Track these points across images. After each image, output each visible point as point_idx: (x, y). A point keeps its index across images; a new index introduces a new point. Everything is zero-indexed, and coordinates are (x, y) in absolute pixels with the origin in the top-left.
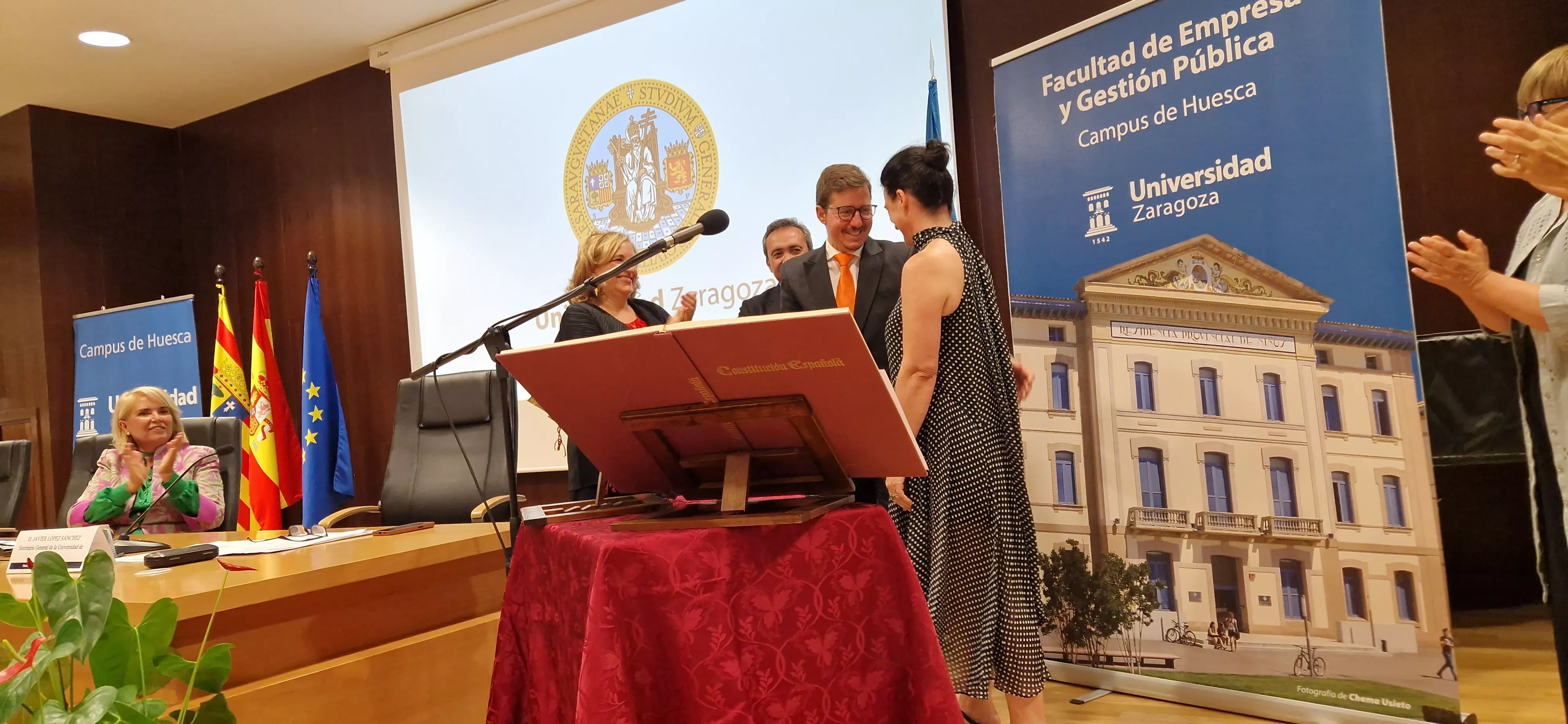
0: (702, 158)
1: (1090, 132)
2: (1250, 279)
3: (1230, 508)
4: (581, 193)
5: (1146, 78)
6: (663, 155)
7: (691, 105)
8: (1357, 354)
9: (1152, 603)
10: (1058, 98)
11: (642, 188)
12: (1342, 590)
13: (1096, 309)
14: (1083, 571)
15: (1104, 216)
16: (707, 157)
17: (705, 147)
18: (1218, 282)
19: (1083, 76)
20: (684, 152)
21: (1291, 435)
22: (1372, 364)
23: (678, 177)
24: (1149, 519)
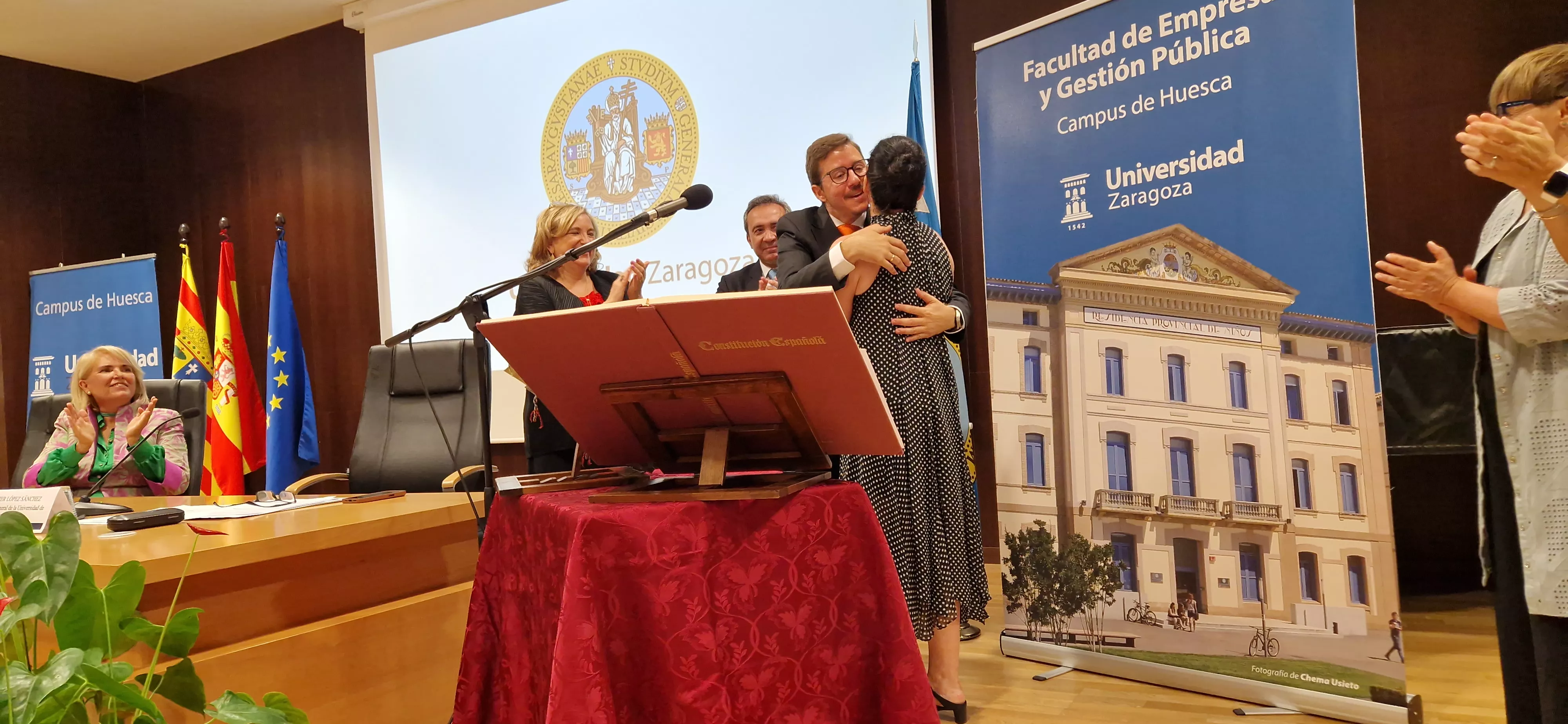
0: (682, 131)
1: (1069, 119)
2: (1220, 269)
3: (1193, 492)
4: (559, 163)
5: (1125, 67)
6: (642, 127)
7: (672, 78)
8: (1321, 345)
9: (1115, 584)
10: (1038, 84)
11: (620, 160)
12: (1298, 574)
13: (1069, 294)
14: (1049, 551)
15: (1080, 202)
16: (687, 130)
17: (685, 120)
18: (1188, 271)
19: (1064, 63)
20: (665, 125)
21: (1255, 423)
22: (1334, 355)
23: (658, 150)
24: (1114, 502)
